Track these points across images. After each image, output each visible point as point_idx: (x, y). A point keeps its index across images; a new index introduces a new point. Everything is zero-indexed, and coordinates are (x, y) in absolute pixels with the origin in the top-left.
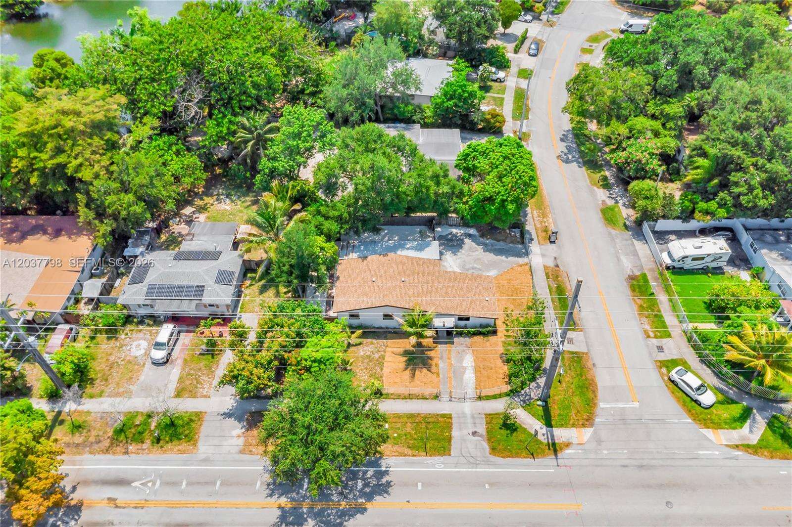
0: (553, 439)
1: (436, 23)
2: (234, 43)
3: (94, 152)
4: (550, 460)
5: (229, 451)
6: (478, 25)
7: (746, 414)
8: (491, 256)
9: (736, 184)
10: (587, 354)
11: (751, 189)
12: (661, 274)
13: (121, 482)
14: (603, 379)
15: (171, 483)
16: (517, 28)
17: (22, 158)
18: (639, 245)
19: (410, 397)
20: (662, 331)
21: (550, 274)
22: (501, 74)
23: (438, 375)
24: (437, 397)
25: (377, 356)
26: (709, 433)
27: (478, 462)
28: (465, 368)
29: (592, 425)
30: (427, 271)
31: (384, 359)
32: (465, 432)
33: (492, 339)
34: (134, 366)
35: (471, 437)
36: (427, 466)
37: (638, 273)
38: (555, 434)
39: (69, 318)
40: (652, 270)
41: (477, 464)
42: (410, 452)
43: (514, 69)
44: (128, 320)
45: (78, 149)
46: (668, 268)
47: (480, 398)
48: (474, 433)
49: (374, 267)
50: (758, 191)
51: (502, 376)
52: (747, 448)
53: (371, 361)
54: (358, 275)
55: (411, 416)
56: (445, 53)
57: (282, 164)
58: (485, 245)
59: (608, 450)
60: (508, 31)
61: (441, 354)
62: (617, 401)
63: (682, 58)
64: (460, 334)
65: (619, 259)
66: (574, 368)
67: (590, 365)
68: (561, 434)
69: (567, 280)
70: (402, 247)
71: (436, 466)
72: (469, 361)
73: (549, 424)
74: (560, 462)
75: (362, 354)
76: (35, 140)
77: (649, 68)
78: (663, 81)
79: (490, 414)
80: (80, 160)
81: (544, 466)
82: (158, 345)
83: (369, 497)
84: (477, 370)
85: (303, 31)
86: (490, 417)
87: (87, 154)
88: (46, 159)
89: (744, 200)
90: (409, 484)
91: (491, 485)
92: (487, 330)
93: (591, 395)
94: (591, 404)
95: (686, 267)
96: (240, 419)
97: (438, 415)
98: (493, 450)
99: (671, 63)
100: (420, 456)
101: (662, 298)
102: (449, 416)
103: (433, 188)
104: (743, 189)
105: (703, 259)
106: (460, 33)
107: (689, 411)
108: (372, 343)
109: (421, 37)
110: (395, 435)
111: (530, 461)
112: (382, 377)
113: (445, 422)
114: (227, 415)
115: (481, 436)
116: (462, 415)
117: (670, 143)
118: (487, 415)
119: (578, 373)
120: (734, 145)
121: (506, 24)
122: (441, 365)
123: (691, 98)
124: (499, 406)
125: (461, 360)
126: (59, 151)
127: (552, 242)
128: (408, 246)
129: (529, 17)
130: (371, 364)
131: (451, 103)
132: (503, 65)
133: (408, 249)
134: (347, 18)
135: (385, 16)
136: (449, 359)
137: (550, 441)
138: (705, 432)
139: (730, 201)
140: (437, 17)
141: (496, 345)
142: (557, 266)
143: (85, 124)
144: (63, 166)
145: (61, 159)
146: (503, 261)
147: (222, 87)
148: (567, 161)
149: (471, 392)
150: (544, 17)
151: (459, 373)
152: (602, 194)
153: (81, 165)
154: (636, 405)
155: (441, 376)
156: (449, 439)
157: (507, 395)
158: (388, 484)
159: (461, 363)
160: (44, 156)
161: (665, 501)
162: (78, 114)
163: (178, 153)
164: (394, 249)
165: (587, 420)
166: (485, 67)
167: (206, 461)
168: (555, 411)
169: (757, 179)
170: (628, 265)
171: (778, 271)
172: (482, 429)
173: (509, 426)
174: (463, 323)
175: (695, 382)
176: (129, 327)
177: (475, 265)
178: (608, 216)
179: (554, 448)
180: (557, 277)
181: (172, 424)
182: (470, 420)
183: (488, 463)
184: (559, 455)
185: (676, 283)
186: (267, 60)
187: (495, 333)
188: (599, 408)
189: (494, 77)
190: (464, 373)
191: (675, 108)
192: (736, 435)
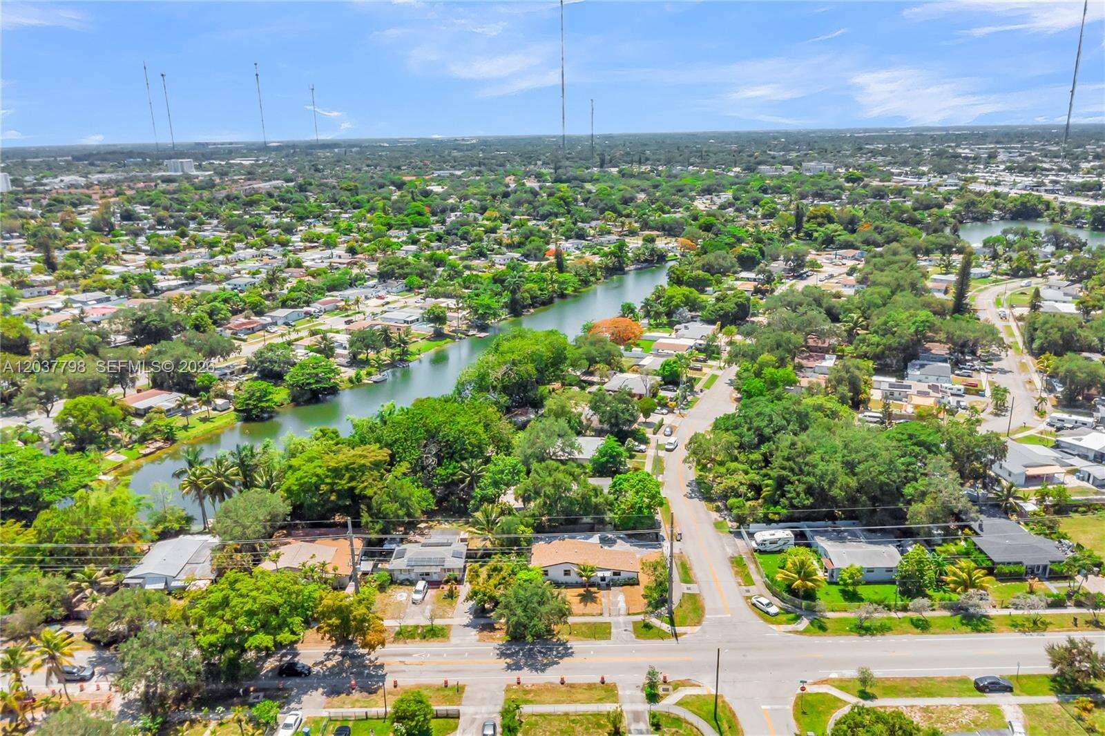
0: (675, 632)
1: (591, 412)
2: (458, 419)
3: (374, 480)
4: (673, 640)
5: (471, 641)
6: (623, 413)
7: (798, 618)
9: (789, 492)
10: (699, 594)
11: (798, 494)
12: (752, 554)
13: (406, 655)
14: (708, 604)
15: (436, 654)
16: (655, 418)
17: (327, 484)
18: (738, 541)
19: (584, 615)
20: (749, 581)
21: (676, 556)
22: (643, 447)
23: (601, 604)
24: (601, 614)
26: (774, 627)
27: (628, 642)
28: (619, 601)
29: (700, 625)
30: (591, 548)
32: (620, 629)
33: (636, 587)
34: (401, 604)
35: (624, 632)
36: (596, 644)
37: (736, 555)
38: (676, 629)
40: (746, 553)
42: (585, 639)
43: (653, 444)
45: (364, 478)
46: (756, 551)
47: (629, 614)
48: (626, 630)
49: (556, 548)
50: (802, 495)
51: (643, 604)
52: (796, 632)
54: (546, 550)
55: (585, 624)
56: (600, 433)
57: (491, 491)
59: (709, 635)
60: (648, 420)
61: (603, 596)
62: (717, 614)
63: (755, 424)
64: (614, 585)
65: (724, 549)
66: (691, 601)
67: (701, 599)
68: (679, 629)
69: (688, 560)
72: (621, 598)
73: (672, 623)
74: (679, 641)
76: (336, 472)
77: (737, 431)
78: (746, 439)
80: (366, 484)
81: (669, 643)
82: (417, 592)
83: (561, 658)
84: (627, 601)
85: (499, 415)
86: (635, 623)
87: (370, 481)
88: (343, 484)
89: (795, 502)
90: (584, 651)
91: (636, 651)
92: (633, 582)
93: (700, 612)
94: (700, 616)
95: (768, 549)
96: (475, 627)
97: (602, 623)
98: (638, 637)
99: (749, 430)
100: (592, 640)
101: (752, 567)
102: (610, 623)
103: (594, 500)
104: (794, 495)
105: (776, 542)
106: (610, 418)
107: (763, 618)
109: (581, 422)
110: (575, 632)
111: (660, 641)
113: (608, 626)
114: (467, 626)
115: (630, 631)
116: (618, 623)
117: (754, 477)
118: (633, 622)
119: (693, 603)
120: (784, 468)
121: (647, 415)
122: (603, 600)
123: (764, 448)
124: (640, 618)
125: (616, 598)
126: (352, 479)
127: (678, 540)
129: (665, 411)
131: (605, 459)
132: (645, 441)
134: (521, 415)
135: (554, 407)
136: (608, 597)
137: (673, 633)
138: (771, 626)
139: (787, 502)
140: (592, 408)
141: (640, 590)
142: (681, 553)
143: (371, 463)
144: (353, 489)
145: (353, 484)
147: (449, 445)
148: (691, 498)
149: (623, 611)
150: (677, 411)
151: (615, 603)
152: (715, 515)
153: (366, 487)
154: (729, 615)
155: (603, 605)
156: (610, 633)
157: (647, 613)
158: (572, 652)
160: (343, 482)
162: (365, 457)
163: (418, 487)
165: (697, 623)
166: (630, 442)
167: (457, 645)
168: (676, 620)
169: (801, 488)
170: (730, 551)
171: (822, 544)
172: (630, 628)
173: (647, 626)
174: (616, 577)
175: (765, 601)
176: (393, 586)
178: (718, 526)
179: (675, 635)
180: (681, 558)
181: (432, 630)
182: (622, 625)
183: (635, 642)
184: (679, 638)
185: (761, 559)
186: (480, 429)
187: (638, 584)
188: (705, 618)
189: (636, 448)
190: (618, 603)
191: (756, 456)
192: (790, 627)
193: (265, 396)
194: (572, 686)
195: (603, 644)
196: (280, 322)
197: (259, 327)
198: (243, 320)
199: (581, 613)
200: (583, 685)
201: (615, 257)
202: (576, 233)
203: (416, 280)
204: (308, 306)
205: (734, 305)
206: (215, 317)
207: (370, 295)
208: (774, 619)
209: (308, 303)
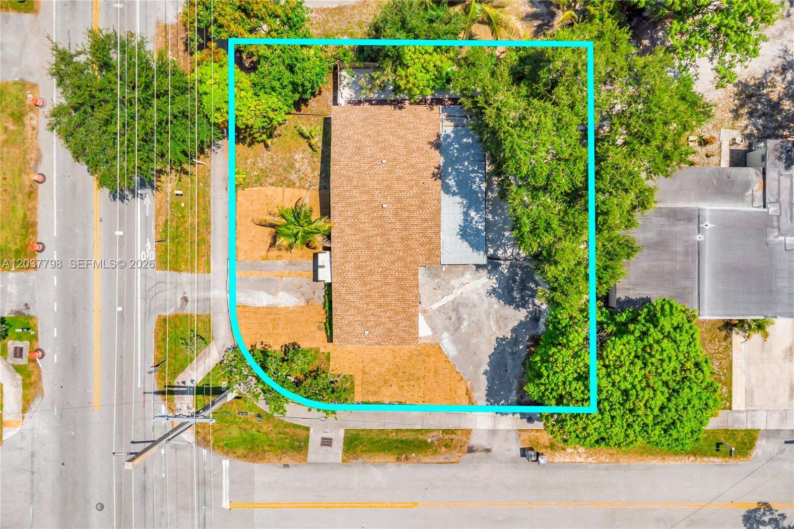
0: (179, 393)
4: (153, 384)
5: (159, 9)
8: (486, 349)
10: (306, 460)
14: (265, 472)
21: (453, 436)
23: (265, 258)
25: (293, 177)
27: (148, 301)
28: (275, 294)
29: (198, 443)
30: (414, 244)
31: (288, 186)
32: (187, 289)
33: (322, 333)
35: (180, 296)
36: (144, 242)
38: (185, 396)
41: (146, 299)
42: (161, 223)
48: (185, 300)
49: (413, 161)
51: (266, 342)
53: (285, 169)
54: (401, 138)
58: (515, 342)
59: (165, 455)
62: (232, 482)
66: (282, 439)
67: (286, 460)
69: (442, 460)
71: (144, 253)
72: (286, 300)
73: (198, 391)
74: (150, 397)
75: (297, 157)
79: (210, 320)
84: (272, 310)
86: (206, 320)
91: (121, 314)
93: (241, 451)
94: (228, 449)
97: (209, 256)
98: (163, 321)
100: (157, 233)
102: (207, 270)
108: (313, 170)
110: (183, 205)
111: (151, 361)
112: (261, 185)
115: (182, 307)
116: (208, 287)
118: (209, 316)
119: (275, 443)
125: (286, 289)
127: (524, 452)
128: (473, 213)
130: (281, 170)
133: (466, 214)
136: (289, 274)
137: (176, 389)
141: (313, 339)
142: (471, 450)
146: (478, 366)
149: (242, 299)
151: (267, 285)
154: (226, 504)
155: (263, 262)
156: (176, 269)
158: (123, 198)
159: (283, 290)
161: (104, 503)
164: (466, 191)
165: (204, 439)
172: (191, 309)
177: (466, 323)
179: (167, 392)
180: (446, 446)
182: (202, 295)
183: (147, 313)
184: (159, 397)
188: (221, 457)
190: (268, 292)
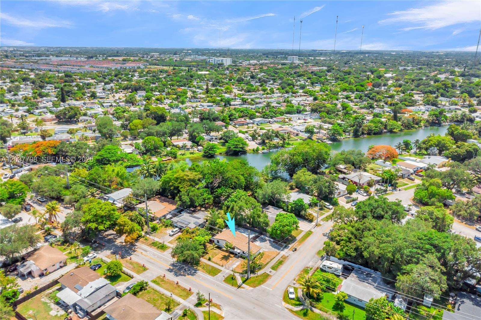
3: (186, 185)
4: (236, 288)
5: (169, 256)
7: (299, 305)
12: (317, 270)
13: (146, 251)
14: (269, 281)
15: (154, 255)
16: (355, 196)
17: (172, 183)
18: (320, 261)
19: (217, 264)
21: (283, 257)
24: (223, 266)
27: (218, 281)
28: (235, 264)
31: (218, 254)
34: (166, 234)
35: (222, 276)
36: (207, 276)
37: (310, 267)
39: (160, 220)
40: (315, 268)
42: (206, 272)
44: (171, 225)
45: (184, 184)
47: (232, 271)
51: (243, 269)
55: (213, 267)
58: (272, 244)
59: (252, 293)
61: (232, 259)
64: (241, 257)
65: (309, 262)
67: (270, 277)
68: (243, 285)
69: (287, 260)
70: (244, 233)
72: (238, 263)
73: (244, 282)
74: (238, 290)
76: (177, 179)
80: (183, 186)
81: (234, 289)
82: (173, 231)
83: (188, 274)
84: (238, 266)
88: (176, 184)
90: (199, 277)
91: (217, 285)
97: (219, 269)
98: (224, 281)
105: (331, 268)
107: (284, 297)
110: (206, 268)
111: (231, 286)
112: (214, 257)
113: (219, 271)
115: (225, 277)
116: (225, 272)
119: (264, 278)
122: (230, 261)
124: (234, 274)
125: (236, 262)
130: (214, 254)
136: (234, 261)
137: (240, 285)
138: (283, 303)
142: (288, 256)
143: (188, 179)
144: (179, 186)
146: (273, 249)
151: (233, 264)
154: (271, 290)
155: (228, 263)
157: (240, 273)
158: (195, 275)
164: (242, 232)
165: (254, 286)
168: (247, 281)
170: (310, 265)
171: (349, 278)
173: (233, 278)
174: (243, 254)
175: (292, 291)
176: (170, 227)
179: (239, 287)
180: (285, 259)
181: (163, 246)
183: (221, 282)
192: (290, 307)
193: (212, 149)
194: (179, 286)
195: (209, 277)
196: (255, 123)
197: (246, 124)
198: (243, 120)
199: (215, 261)
200: (182, 287)
201: (436, 117)
202: (432, 102)
203: (324, 114)
204: (271, 119)
205: (464, 151)
206: (231, 117)
207: (301, 118)
208: (288, 300)
209: (272, 117)
